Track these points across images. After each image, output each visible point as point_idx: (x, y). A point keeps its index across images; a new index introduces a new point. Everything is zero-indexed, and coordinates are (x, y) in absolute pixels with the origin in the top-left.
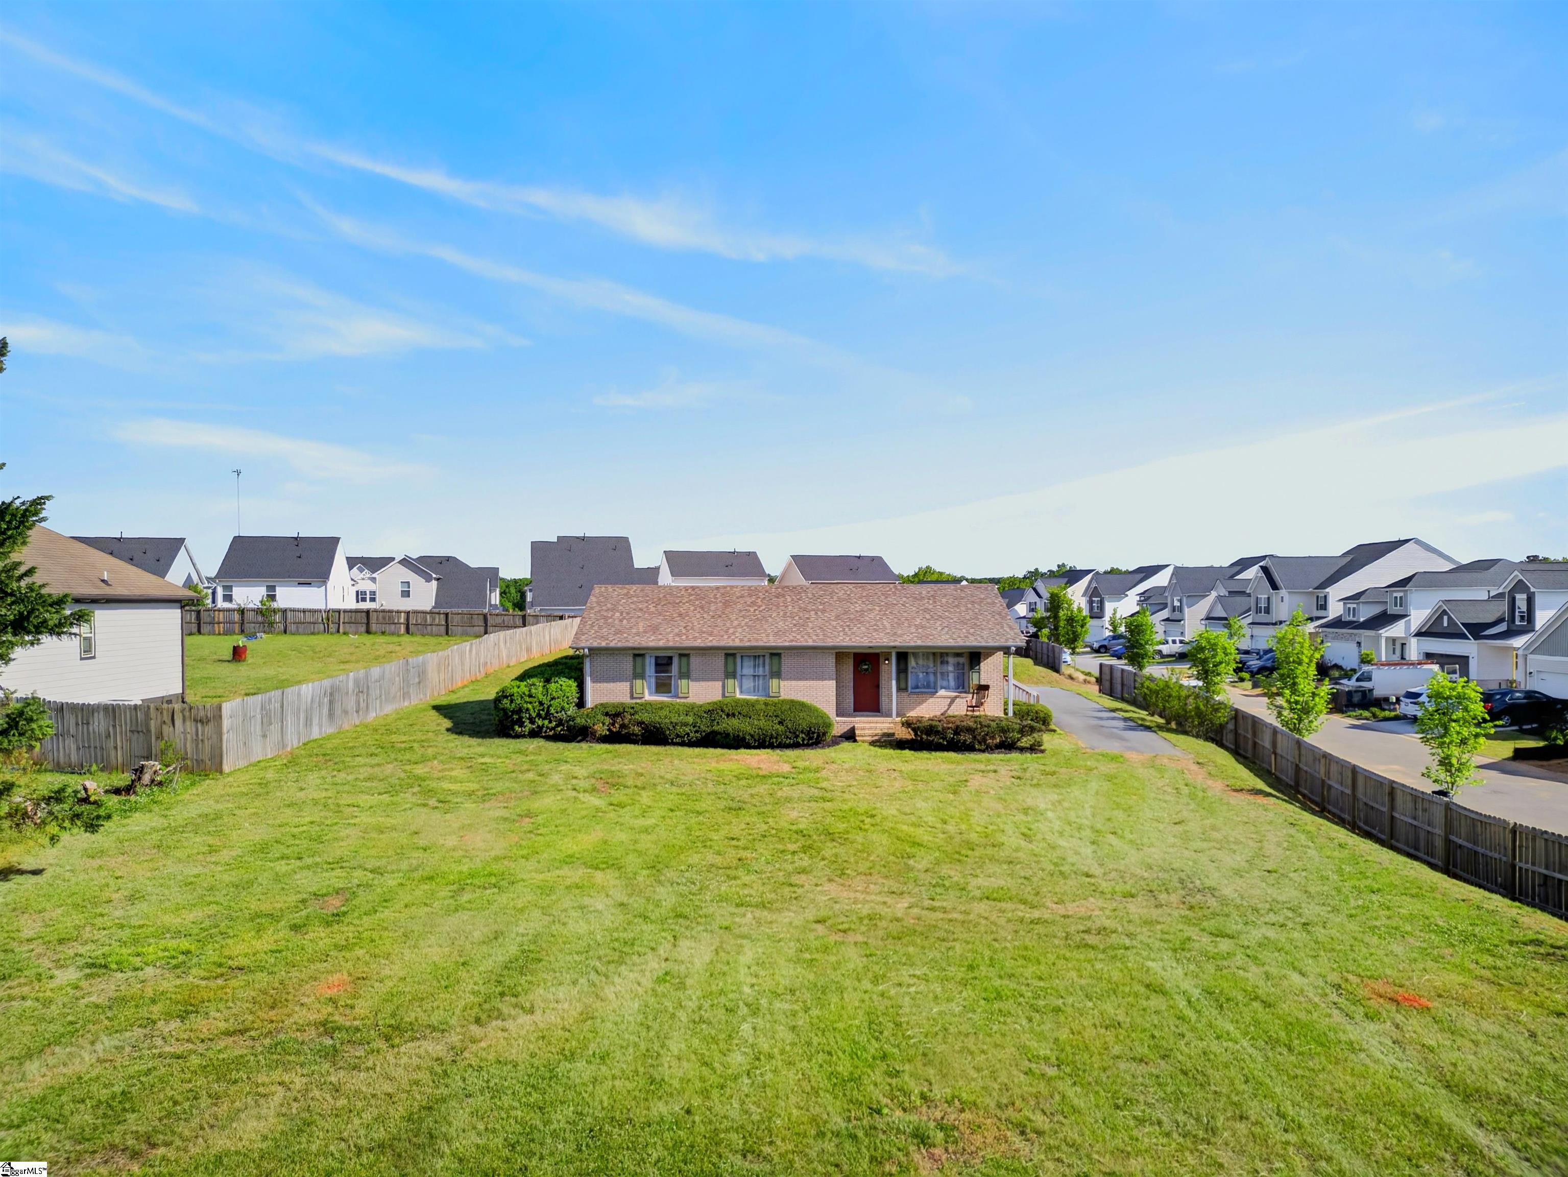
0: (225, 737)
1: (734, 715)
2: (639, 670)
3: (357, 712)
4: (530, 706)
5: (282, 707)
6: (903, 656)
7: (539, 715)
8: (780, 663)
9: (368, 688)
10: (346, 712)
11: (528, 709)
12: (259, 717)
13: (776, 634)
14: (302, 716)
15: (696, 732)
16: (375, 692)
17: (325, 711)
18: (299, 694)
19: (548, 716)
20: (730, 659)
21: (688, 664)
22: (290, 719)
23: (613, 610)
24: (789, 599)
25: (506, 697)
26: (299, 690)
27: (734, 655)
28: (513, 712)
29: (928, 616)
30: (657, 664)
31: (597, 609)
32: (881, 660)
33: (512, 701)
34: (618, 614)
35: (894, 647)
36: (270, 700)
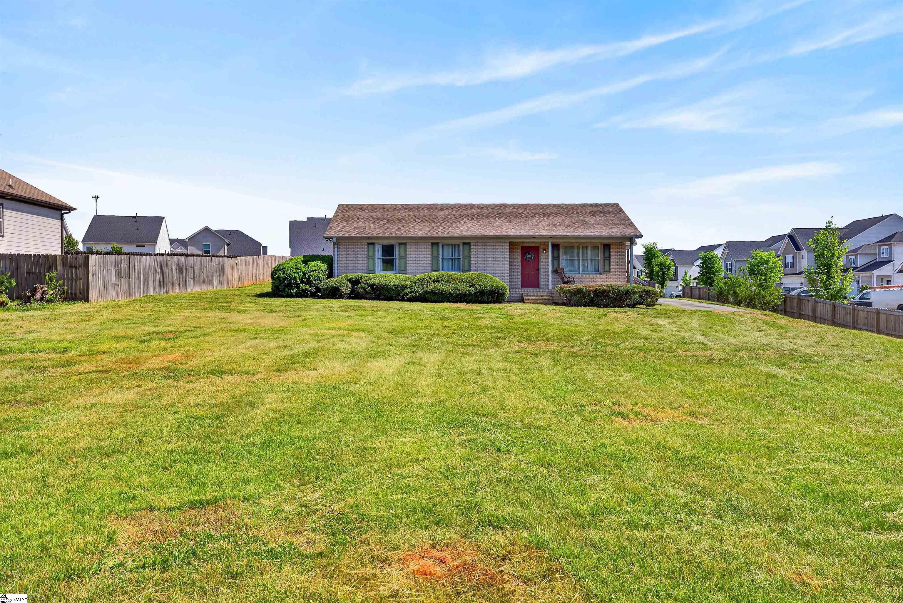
0: (91, 278)
1: (438, 281)
2: (371, 254)
3: (179, 284)
4: (296, 275)
5: (129, 267)
6: (556, 246)
7: (302, 282)
8: (470, 250)
9: (186, 269)
10: (171, 283)
11: (295, 277)
12: (113, 270)
13: (467, 230)
14: (142, 277)
15: (413, 292)
16: (190, 275)
17: (157, 278)
18: (140, 262)
19: (308, 282)
20: (435, 247)
21: (406, 251)
22: (134, 278)
23: (352, 217)
24: (475, 211)
25: (280, 270)
26: (141, 259)
27: (437, 244)
28: (285, 279)
29: (573, 221)
30: (383, 251)
31: (342, 216)
32: (541, 250)
33: (284, 273)
34: (356, 219)
35: (551, 237)
36: (121, 261)
